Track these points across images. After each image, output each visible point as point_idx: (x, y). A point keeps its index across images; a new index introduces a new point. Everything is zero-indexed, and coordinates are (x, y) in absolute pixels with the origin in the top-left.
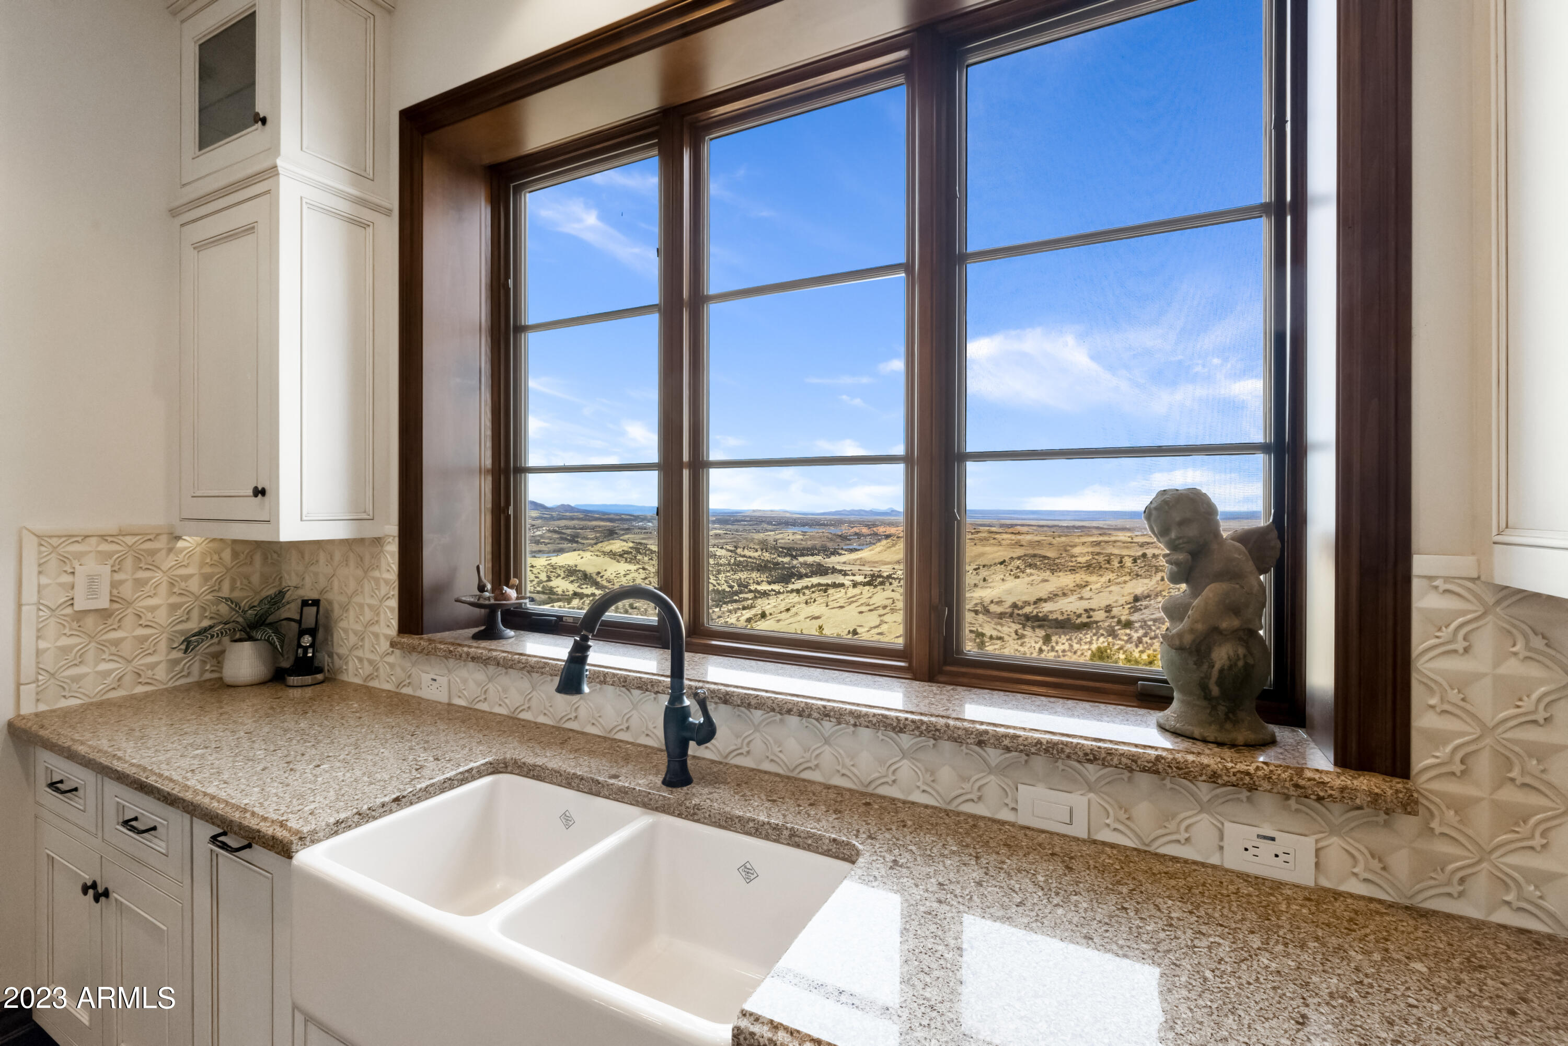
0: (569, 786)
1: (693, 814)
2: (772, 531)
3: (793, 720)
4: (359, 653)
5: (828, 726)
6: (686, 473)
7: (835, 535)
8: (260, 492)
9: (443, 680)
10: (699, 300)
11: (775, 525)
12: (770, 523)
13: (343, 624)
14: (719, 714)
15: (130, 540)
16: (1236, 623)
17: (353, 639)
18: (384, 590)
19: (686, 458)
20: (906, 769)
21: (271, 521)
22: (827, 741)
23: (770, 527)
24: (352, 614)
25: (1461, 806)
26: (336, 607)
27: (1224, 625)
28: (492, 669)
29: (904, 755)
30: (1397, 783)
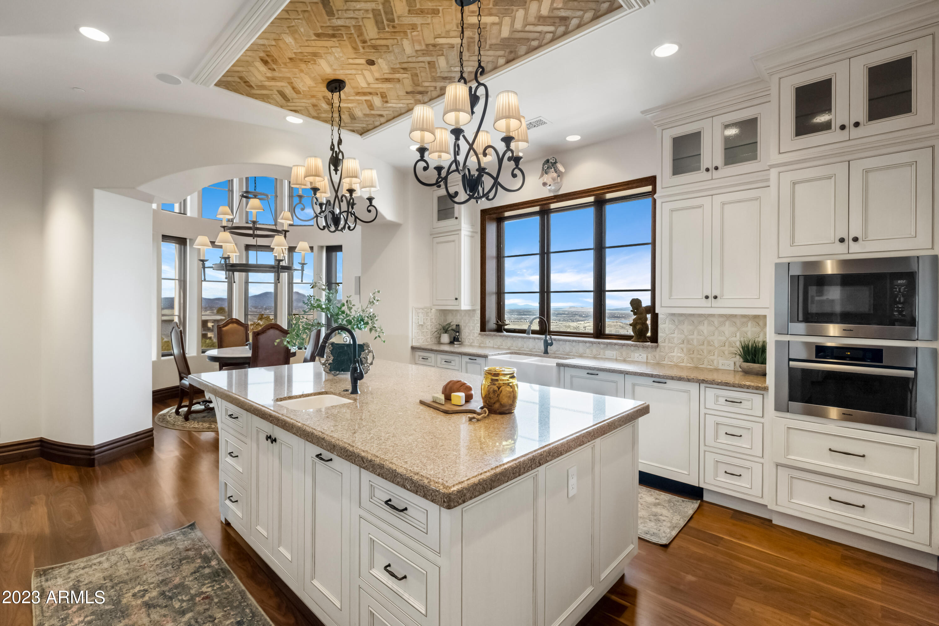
0: (526, 355)
1: (549, 357)
2: (583, 321)
3: (567, 343)
4: (469, 337)
5: (574, 343)
6: (546, 294)
7: (625, 324)
8: (456, 299)
9: (492, 342)
10: (548, 253)
11: (584, 317)
12: (581, 316)
13: (465, 331)
14: (554, 342)
15: (425, 309)
16: (641, 321)
17: (467, 334)
18: (476, 322)
19: (546, 290)
20: (588, 351)
21: (459, 305)
22: (574, 347)
23: (581, 318)
24: (467, 328)
25: (664, 347)
26: (463, 326)
27: (638, 322)
28: (504, 338)
29: (588, 348)
30: (655, 344)
